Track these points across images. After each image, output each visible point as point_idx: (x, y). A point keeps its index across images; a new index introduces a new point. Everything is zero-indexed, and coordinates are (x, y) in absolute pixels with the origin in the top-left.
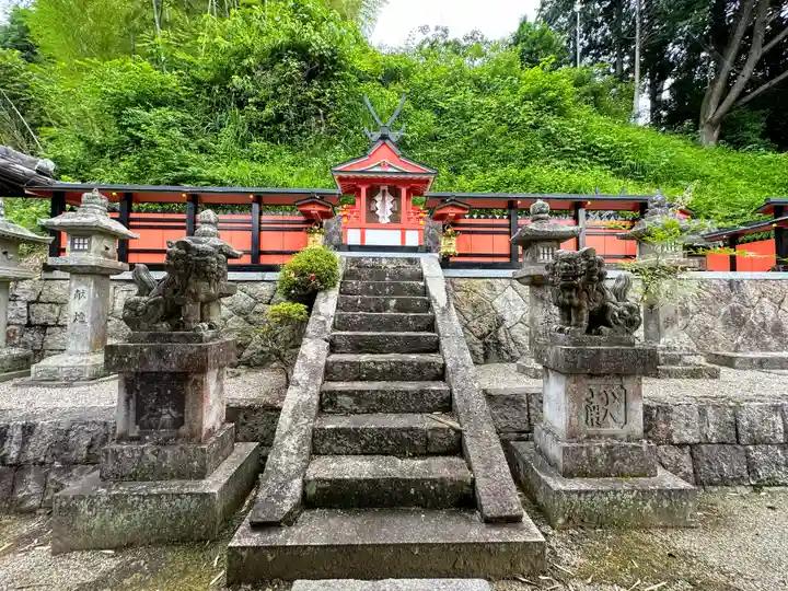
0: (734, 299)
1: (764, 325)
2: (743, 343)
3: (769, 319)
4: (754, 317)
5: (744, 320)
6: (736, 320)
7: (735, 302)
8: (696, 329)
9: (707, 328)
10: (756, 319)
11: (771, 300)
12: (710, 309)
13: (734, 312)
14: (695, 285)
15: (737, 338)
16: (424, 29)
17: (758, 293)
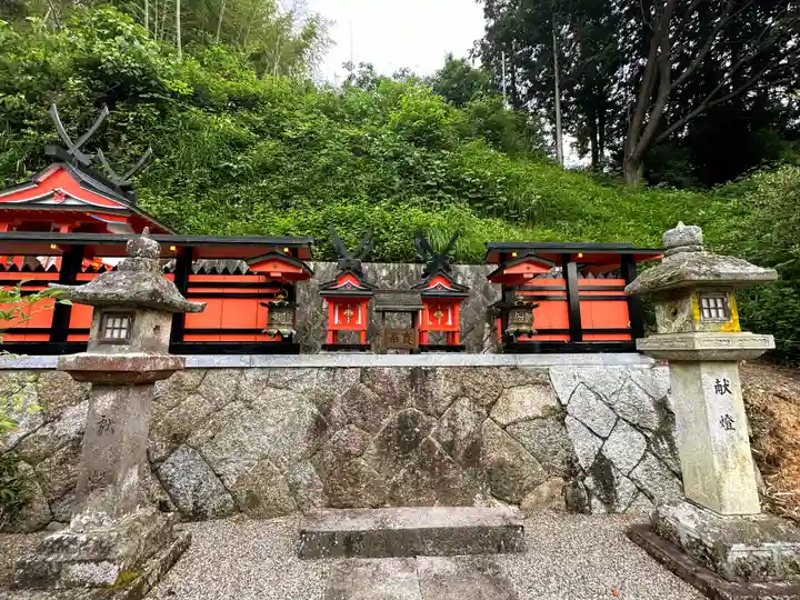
0: (411, 400)
1: (450, 447)
2: (405, 480)
3: (463, 435)
4: (436, 434)
5: (418, 439)
6: (404, 440)
7: (411, 407)
8: (330, 455)
9: (348, 454)
10: (437, 435)
11: (476, 401)
12: (364, 419)
13: (404, 424)
14: (353, 377)
15: (398, 471)
16: (348, 66)
17: (456, 389)
